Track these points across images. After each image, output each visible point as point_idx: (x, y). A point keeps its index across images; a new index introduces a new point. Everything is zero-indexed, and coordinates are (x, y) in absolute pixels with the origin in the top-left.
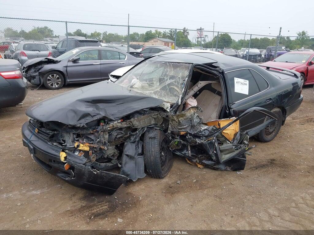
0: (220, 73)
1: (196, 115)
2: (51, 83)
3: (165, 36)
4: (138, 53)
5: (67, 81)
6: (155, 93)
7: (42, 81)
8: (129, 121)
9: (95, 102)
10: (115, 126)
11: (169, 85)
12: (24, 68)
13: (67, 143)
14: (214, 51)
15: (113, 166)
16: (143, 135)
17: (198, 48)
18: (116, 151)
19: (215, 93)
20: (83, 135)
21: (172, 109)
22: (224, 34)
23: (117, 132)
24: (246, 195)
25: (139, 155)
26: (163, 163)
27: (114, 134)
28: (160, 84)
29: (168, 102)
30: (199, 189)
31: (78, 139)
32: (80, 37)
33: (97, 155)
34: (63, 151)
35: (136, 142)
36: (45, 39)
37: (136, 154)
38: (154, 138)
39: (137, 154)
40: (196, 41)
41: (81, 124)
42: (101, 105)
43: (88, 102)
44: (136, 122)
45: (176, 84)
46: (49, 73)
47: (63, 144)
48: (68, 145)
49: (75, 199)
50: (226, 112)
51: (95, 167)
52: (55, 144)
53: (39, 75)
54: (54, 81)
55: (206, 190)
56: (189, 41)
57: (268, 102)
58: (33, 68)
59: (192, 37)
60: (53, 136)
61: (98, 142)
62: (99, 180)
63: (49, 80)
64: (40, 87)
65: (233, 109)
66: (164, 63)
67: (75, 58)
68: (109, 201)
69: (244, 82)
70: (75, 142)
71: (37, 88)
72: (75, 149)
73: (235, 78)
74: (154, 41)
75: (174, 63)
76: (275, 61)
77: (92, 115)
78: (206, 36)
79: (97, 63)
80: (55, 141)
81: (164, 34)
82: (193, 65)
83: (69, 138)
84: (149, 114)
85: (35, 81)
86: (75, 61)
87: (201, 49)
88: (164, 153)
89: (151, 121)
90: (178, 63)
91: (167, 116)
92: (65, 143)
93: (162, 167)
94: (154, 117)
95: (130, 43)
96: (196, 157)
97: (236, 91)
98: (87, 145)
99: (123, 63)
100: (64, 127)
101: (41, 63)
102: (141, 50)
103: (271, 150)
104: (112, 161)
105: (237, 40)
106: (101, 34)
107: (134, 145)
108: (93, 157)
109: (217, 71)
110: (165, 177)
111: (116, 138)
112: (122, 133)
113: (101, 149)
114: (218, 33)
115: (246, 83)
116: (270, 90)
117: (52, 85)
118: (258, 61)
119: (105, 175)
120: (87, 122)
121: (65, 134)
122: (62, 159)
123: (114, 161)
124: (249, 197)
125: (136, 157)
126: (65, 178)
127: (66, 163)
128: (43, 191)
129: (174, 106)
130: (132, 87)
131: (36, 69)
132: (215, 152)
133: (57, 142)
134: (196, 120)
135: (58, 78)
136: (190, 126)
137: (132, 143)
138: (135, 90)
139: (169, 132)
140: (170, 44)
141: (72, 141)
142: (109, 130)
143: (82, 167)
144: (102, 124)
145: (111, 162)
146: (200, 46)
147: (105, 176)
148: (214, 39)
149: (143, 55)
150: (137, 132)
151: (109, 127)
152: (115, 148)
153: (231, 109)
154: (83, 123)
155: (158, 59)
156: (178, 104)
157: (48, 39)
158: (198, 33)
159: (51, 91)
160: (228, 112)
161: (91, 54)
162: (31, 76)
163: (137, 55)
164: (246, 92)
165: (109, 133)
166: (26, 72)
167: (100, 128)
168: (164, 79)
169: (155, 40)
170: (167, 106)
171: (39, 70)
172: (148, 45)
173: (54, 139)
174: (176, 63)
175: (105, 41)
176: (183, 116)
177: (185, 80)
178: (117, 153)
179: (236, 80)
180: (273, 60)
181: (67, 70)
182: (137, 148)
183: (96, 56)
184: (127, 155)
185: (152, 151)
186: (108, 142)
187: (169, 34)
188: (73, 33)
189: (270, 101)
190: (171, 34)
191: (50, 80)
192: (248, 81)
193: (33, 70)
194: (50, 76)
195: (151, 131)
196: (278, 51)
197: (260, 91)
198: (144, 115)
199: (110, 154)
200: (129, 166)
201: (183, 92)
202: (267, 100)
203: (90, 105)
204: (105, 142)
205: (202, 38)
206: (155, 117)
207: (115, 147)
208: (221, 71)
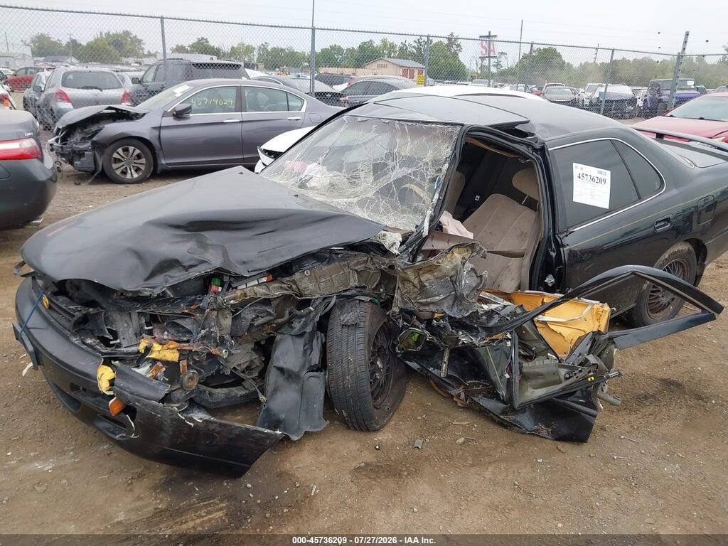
0: (535, 150)
1: (469, 265)
2: (122, 168)
3: (403, 53)
4: (336, 94)
5: (159, 162)
6: (362, 204)
7: (100, 162)
8: (288, 279)
9: (197, 226)
10: (250, 294)
11: (399, 182)
12: (59, 130)
13: (122, 337)
14: (521, 90)
15: (246, 396)
16: (326, 318)
17: (482, 82)
18: (255, 356)
19: (520, 202)
20: (164, 318)
21: (404, 247)
22: (545, 49)
23: (255, 310)
24: (600, 486)
25: (312, 369)
26: (378, 390)
27: (248, 315)
28: (375, 180)
29: (395, 230)
30: (472, 465)
31: (150, 328)
32: (204, 55)
33: (200, 373)
34: (107, 362)
35: (307, 335)
36: (124, 60)
37: (303, 366)
38: (356, 326)
39: (307, 366)
40: (479, 66)
41: (154, 288)
42: (211, 237)
43: (178, 227)
44: (308, 282)
45: (418, 180)
46: (117, 143)
47: (111, 343)
48: (125, 343)
49: (140, 488)
50: (548, 255)
51: (197, 400)
52: (89, 341)
53: (93, 149)
54: (129, 163)
55: (490, 469)
56: (461, 66)
57: (661, 226)
58: (80, 131)
59: (469, 57)
60: (85, 319)
61: (203, 337)
62: (203, 442)
63: (117, 161)
64: (96, 178)
65: (568, 248)
66: (387, 121)
67: (179, 106)
68: (230, 497)
69: (600, 176)
70: (144, 335)
71: (90, 181)
72: (139, 358)
73: (575, 164)
74: (379, 66)
75: (414, 124)
76: (671, 116)
77: (186, 264)
78: (502, 53)
79: (232, 119)
80: (92, 333)
81: (401, 49)
82: (465, 127)
83: (128, 325)
84: (343, 259)
85: (82, 164)
86: (179, 115)
87: (489, 86)
88: (383, 363)
89: (347, 280)
90: (423, 122)
91: (392, 267)
92: (115, 339)
93: (375, 399)
94: (356, 268)
95: (322, 70)
96: (460, 384)
97: (576, 199)
98: (171, 346)
99: (297, 120)
100: (115, 296)
101: (97, 119)
102: (346, 87)
103: (665, 351)
104: (246, 384)
105: (576, 64)
106: (254, 49)
107: (301, 342)
108: (191, 378)
109: (528, 145)
110: (383, 426)
111: (251, 325)
112: (269, 314)
113: (210, 355)
114: (532, 46)
115: (602, 177)
116: (666, 195)
117: (124, 173)
118: (627, 115)
119: (218, 429)
120: (172, 282)
121: (115, 316)
122: (104, 386)
123: (250, 385)
124: (606, 492)
125: (305, 374)
126: (112, 432)
127: (112, 397)
128: (62, 463)
129: (411, 239)
130: (302, 185)
131: (87, 133)
132: (507, 376)
133: (96, 335)
134: (467, 281)
135: (139, 157)
136: (449, 298)
137: (295, 338)
138: (310, 194)
139: (395, 309)
140: (416, 72)
141: (136, 334)
142: (232, 305)
143: (154, 407)
144: (214, 288)
145: (241, 385)
146: (487, 77)
147: (219, 433)
148: (521, 61)
149: (347, 98)
150: (311, 308)
151: (232, 298)
152: (253, 349)
153: (563, 246)
154: (161, 284)
155: (374, 112)
156: (420, 234)
157: (131, 60)
158: (482, 46)
159: (122, 186)
160: (553, 254)
161: (220, 98)
162: (74, 152)
163: (334, 98)
164: (604, 203)
165: (233, 313)
166: (64, 140)
167: (208, 299)
168: (386, 165)
169: (380, 62)
170: (392, 240)
171: (93, 136)
172: (364, 74)
173: (89, 326)
174: (419, 122)
175: (263, 66)
176: (432, 269)
177: (440, 170)
178: (257, 362)
179: (578, 169)
180: (669, 114)
181: (159, 136)
182: (309, 352)
183: (231, 101)
184: (281, 370)
185: (349, 362)
186: (232, 337)
187: (414, 50)
188: (189, 46)
189: (665, 225)
190: (419, 49)
191: (120, 161)
192: (608, 173)
193: (77, 136)
194: (120, 150)
195: (347, 306)
196: (678, 92)
197: (640, 199)
198: (329, 263)
199: (239, 365)
200: (282, 399)
201: (435, 201)
202: (657, 222)
203: (183, 236)
204: (222, 338)
205: (491, 59)
206: (360, 267)
207: (252, 346)
208: (537, 146)
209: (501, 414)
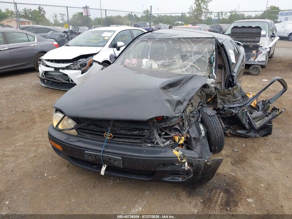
28: (184, 61)
74: (8, 21)
96: (229, 128)
99: (34, 46)
115: (233, 53)
132: (248, 121)
140: (27, 24)
143: (199, 161)
153: (234, 77)
158: (84, 11)
160: (231, 80)
168: (186, 55)
179: (230, 51)
184: (195, 138)
208: (221, 44)
209: (246, 134)
